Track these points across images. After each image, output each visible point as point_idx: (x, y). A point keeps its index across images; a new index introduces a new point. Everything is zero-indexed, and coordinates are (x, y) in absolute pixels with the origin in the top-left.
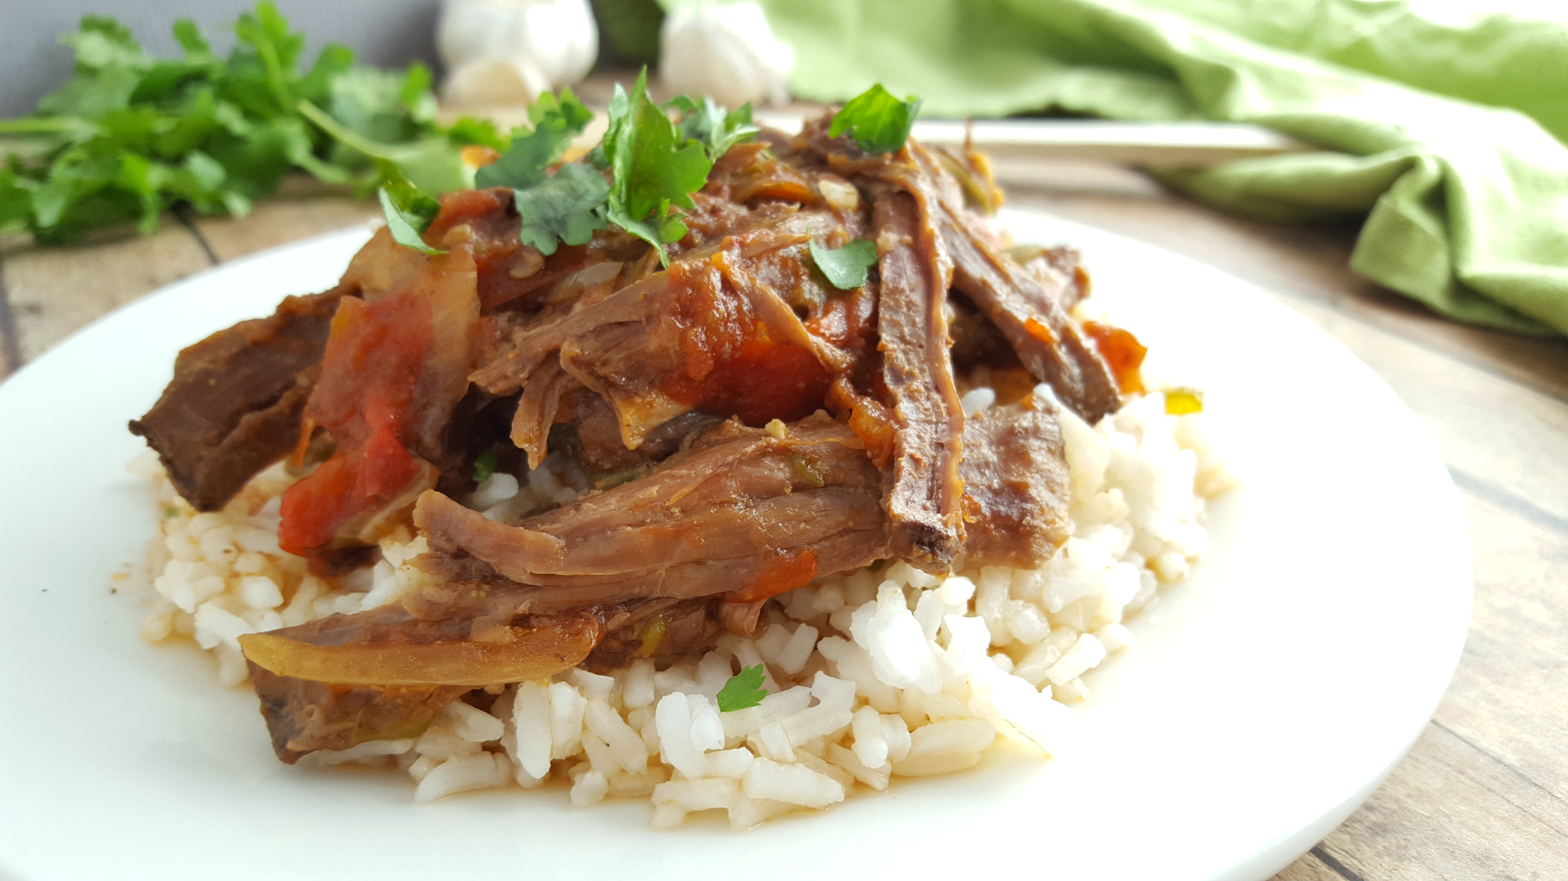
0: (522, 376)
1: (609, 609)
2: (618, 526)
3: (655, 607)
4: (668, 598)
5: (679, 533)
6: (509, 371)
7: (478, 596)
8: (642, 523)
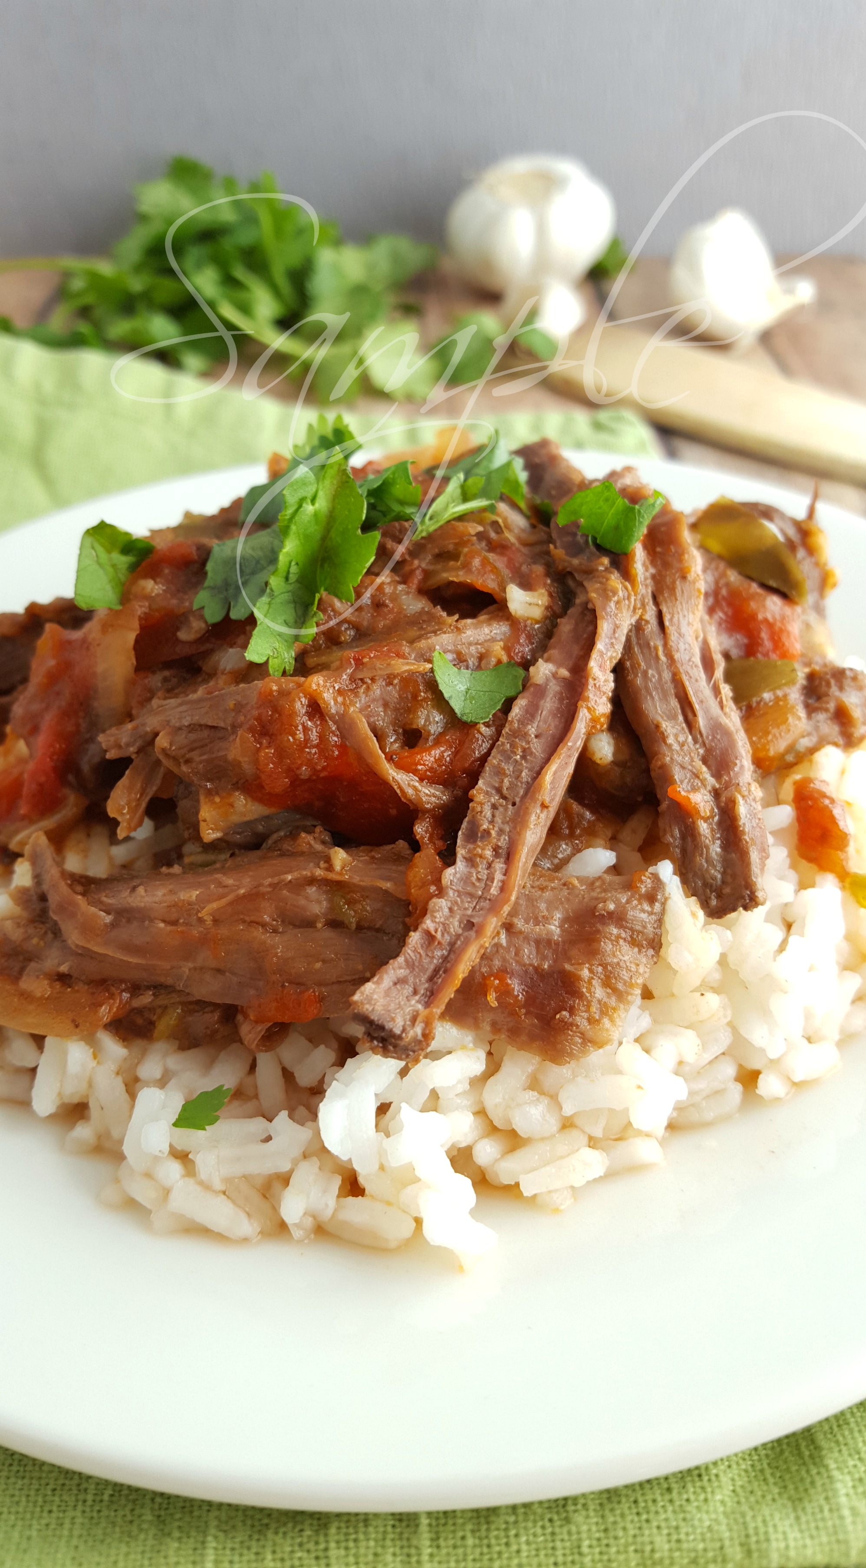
0: (132, 749)
1: (136, 989)
2: (155, 918)
3: (175, 998)
4: (188, 994)
5: (204, 940)
6: (124, 740)
7: (38, 944)
8: (174, 923)
